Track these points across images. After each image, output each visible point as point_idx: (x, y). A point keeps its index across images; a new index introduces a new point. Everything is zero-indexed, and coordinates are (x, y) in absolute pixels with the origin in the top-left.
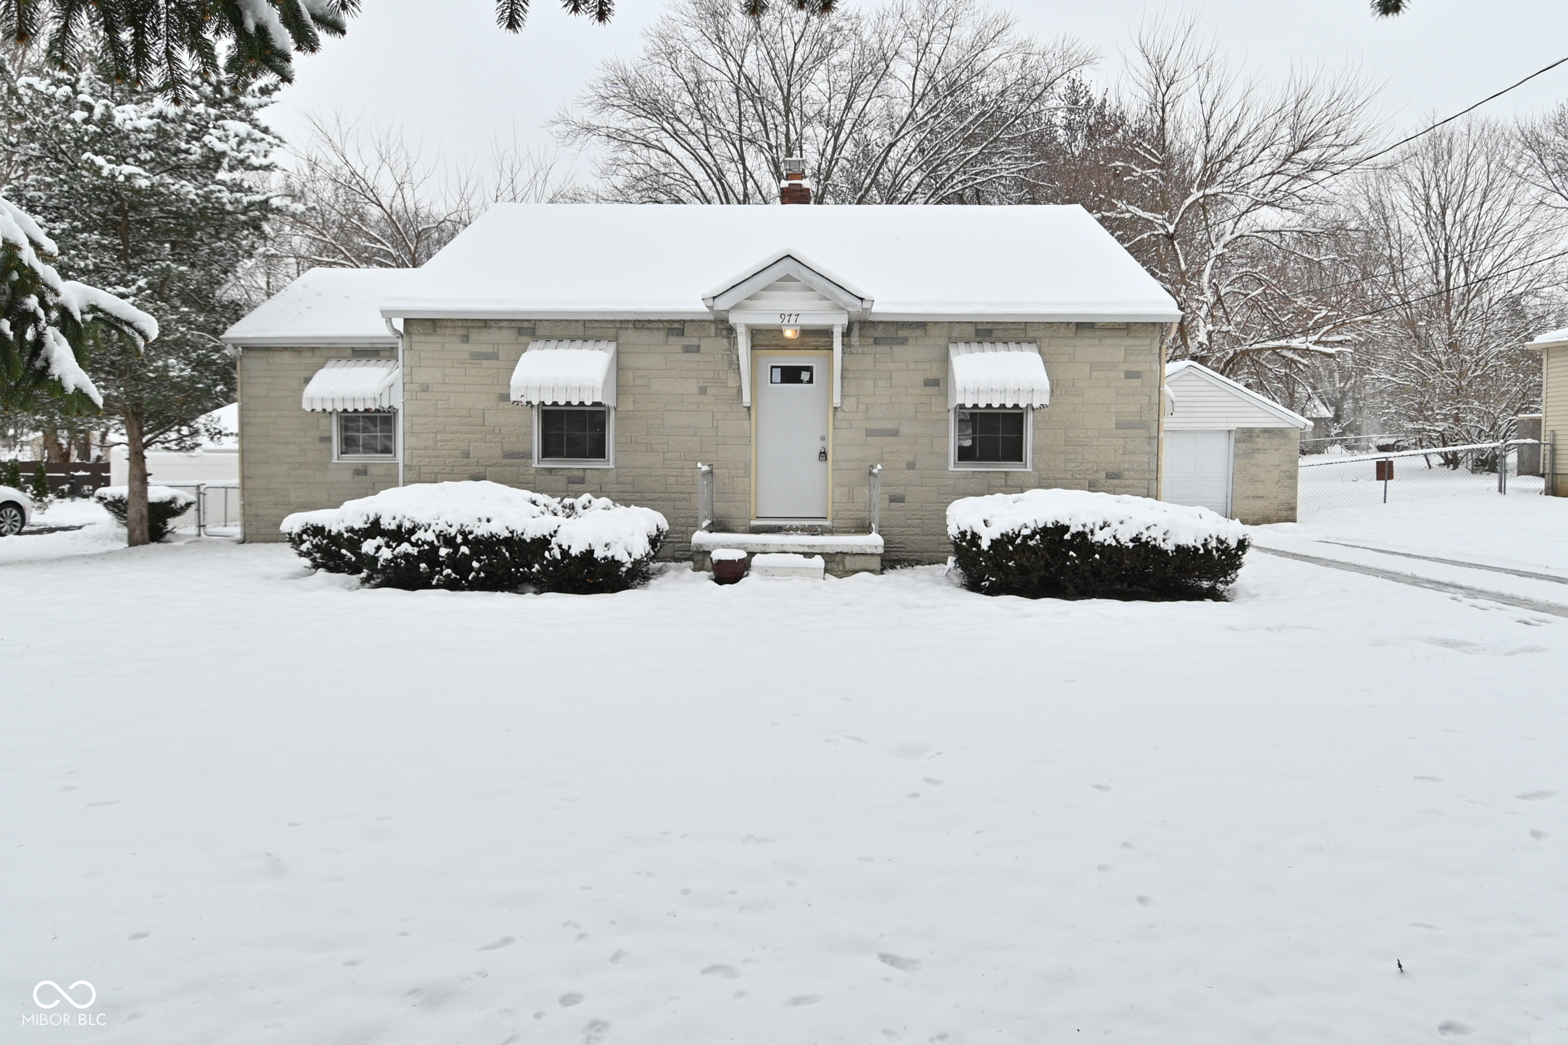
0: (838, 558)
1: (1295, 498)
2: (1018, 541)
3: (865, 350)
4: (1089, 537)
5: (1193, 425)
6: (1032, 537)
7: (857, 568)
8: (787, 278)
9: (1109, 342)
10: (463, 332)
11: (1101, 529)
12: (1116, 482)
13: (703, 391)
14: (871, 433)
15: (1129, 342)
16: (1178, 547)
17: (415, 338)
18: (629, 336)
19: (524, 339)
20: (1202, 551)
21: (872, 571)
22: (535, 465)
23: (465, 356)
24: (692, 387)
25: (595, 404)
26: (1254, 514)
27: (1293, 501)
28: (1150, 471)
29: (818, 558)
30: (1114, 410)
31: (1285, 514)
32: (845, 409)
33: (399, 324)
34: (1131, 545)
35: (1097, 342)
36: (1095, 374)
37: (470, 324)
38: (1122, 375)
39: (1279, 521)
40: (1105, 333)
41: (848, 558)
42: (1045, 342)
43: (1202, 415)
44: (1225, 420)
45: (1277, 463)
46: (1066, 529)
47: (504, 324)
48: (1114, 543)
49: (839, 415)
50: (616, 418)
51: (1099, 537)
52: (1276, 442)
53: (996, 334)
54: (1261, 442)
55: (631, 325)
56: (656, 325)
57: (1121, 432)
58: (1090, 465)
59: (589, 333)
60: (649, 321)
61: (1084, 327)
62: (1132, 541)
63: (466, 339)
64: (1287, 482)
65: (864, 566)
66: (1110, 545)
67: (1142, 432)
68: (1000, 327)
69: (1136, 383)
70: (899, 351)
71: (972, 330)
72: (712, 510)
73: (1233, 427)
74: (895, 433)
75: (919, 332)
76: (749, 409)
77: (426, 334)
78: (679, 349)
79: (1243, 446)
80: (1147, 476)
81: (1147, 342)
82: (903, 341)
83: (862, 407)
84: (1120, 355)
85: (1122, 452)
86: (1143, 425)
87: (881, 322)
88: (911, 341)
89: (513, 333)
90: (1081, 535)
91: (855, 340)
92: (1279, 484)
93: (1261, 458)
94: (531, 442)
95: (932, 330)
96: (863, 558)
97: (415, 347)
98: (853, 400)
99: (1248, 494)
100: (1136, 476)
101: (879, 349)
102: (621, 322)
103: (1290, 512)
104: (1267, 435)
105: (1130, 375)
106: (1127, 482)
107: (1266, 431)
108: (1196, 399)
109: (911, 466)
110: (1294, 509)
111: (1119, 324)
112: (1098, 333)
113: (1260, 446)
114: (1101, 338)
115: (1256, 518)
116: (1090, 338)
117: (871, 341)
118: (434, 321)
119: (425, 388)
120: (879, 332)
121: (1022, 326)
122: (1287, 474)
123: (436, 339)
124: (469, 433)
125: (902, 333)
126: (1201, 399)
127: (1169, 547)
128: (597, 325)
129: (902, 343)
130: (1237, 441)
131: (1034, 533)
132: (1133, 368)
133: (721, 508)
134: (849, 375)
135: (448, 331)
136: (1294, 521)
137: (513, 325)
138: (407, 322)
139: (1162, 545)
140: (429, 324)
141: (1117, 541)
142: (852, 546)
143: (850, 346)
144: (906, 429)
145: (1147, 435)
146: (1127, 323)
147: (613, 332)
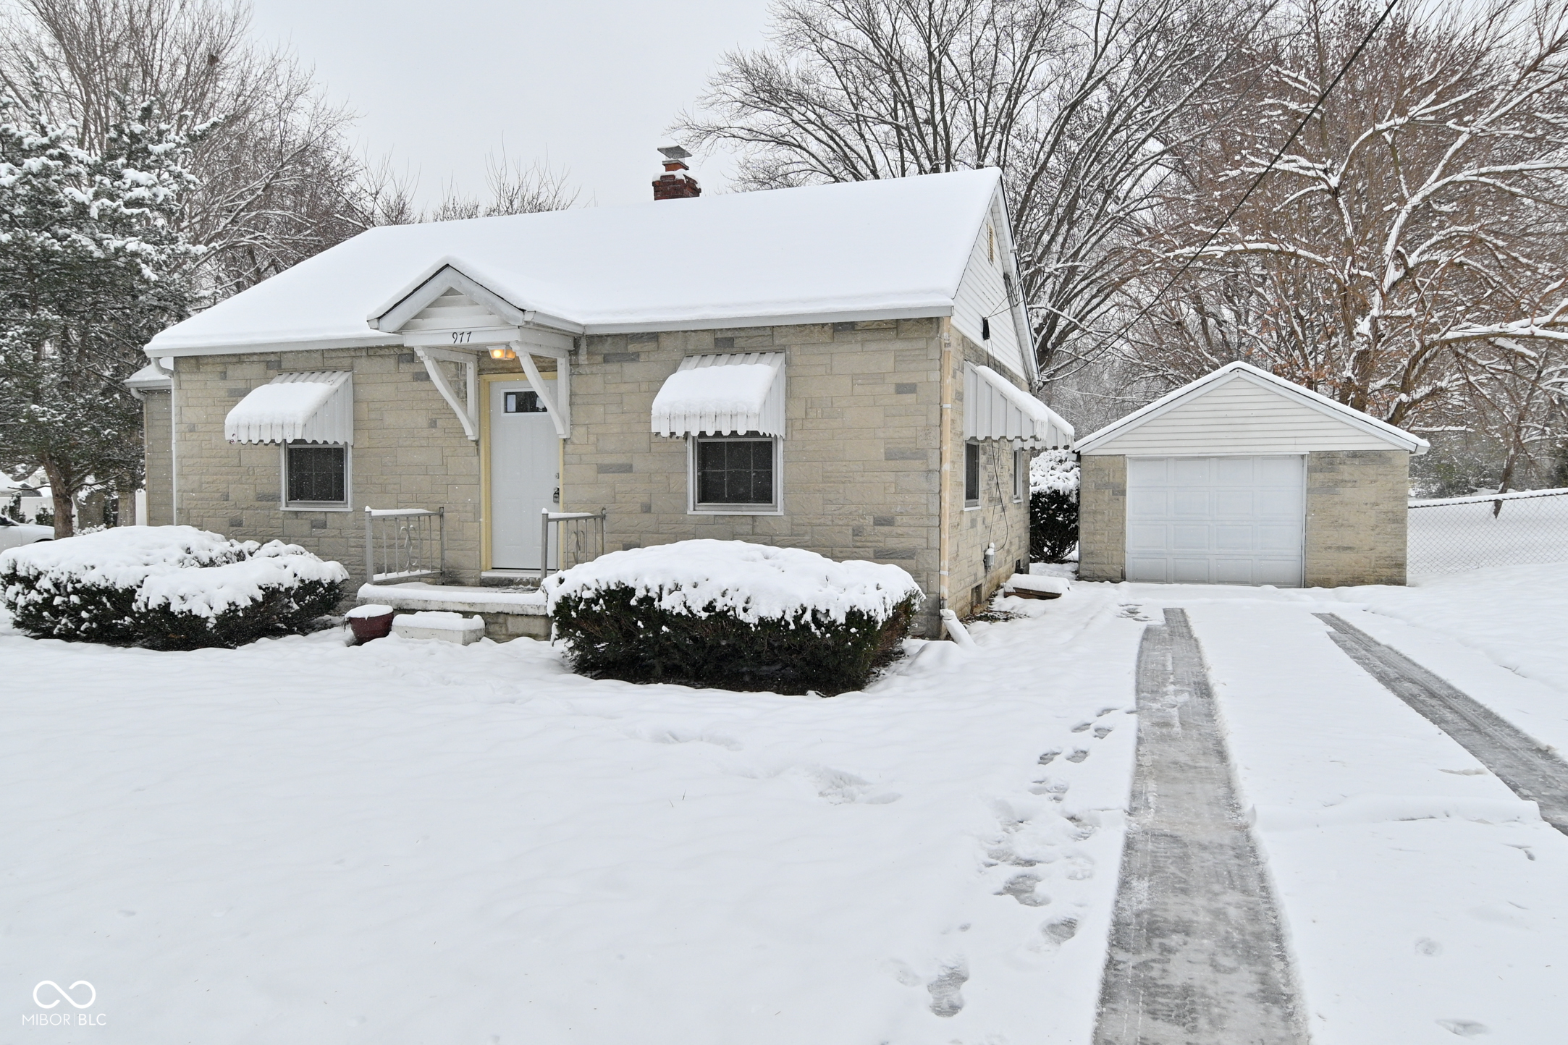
0: (501, 620)
1: (1403, 550)
2: (582, 606)
3: (594, 369)
4: (656, 603)
5: (1245, 449)
6: (596, 602)
7: (519, 631)
8: (451, 291)
9: (874, 346)
10: (220, 368)
11: (671, 592)
12: (886, 529)
13: (433, 424)
14: (603, 469)
15: (899, 345)
16: (761, 619)
17: (184, 377)
18: (363, 364)
19: (271, 372)
20: (792, 627)
21: (534, 637)
22: (283, 508)
23: (223, 393)
24: (422, 420)
25: (295, 442)
26: (1338, 572)
27: (1399, 554)
28: (929, 516)
29: (477, 618)
30: (882, 435)
31: (1387, 572)
32: (576, 441)
33: (168, 364)
34: (704, 615)
35: (858, 347)
36: (858, 389)
37: (227, 360)
38: (892, 389)
39: (1378, 581)
40: (867, 336)
41: (510, 620)
42: (795, 349)
43: (1258, 435)
44: (1292, 441)
45: (1373, 500)
46: (630, 592)
47: (255, 358)
48: (684, 612)
49: (569, 448)
50: (353, 457)
51: (668, 603)
52: (1371, 470)
53: (739, 343)
54: (1346, 472)
55: (364, 353)
56: (386, 352)
57: (892, 463)
58: (853, 508)
59: (328, 363)
60: (380, 348)
61: (843, 329)
62: (705, 609)
63: (224, 376)
64: (1390, 527)
65: (526, 630)
66: (679, 614)
67: (917, 464)
68: (743, 334)
69: (909, 398)
70: (630, 369)
71: (708, 339)
72: (443, 559)
73: (1305, 450)
74: (628, 469)
75: (651, 346)
76: (477, 442)
77: (191, 372)
78: (409, 377)
79: (1319, 476)
80: (926, 521)
81: (922, 344)
82: (635, 357)
83: (593, 438)
84: (887, 363)
85: (893, 490)
86: (920, 455)
87: (608, 336)
88: (643, 357)
89: (263, 366)
90: (647, 600)
91: (583, 358)
92: (1378, 530)
93: (1347, 493)
94: (279, 482)
95: (665, 341)
96: (526, 620)
97: (184, 386)
98: (582, 430)
99: (1329, 543)
100: (912, 522)
101: (609, 367)
102: (356, 349)
103: (1395, 570)
104: (1356, 461)
105: (902, 389)
106: (900, 530)
107: (1354, 455)
108: (1249, 413)
109: (647, 509)
110: (1401, 565)
111: (886, 322)
112: (859, 337)
113: (1346, 477)
114: (863, 342)
115: (1342, 577)
116: (850, 342)
117: (600, 358)
118: (197, 358)
119: (192, 429)
120: (607, 348)
121: (768, 332)
122: (1390, 515)
123: (200, 377)
124: (227, 474)
125: (632, 348)
126: (1255, 413)
127: (751, 619)
128: (334, 354)
129: (633, 360)
130: (1311, 470)
131: (599, 596)
132: (906, 379)
133: (452, 557)
134: (577, 400)
135: (209, 368)
136: (1401, 582)
137: (262, 358)
138: (177, 360)
139: (742, 616)
140: (193, 361)
141: (688, 608)
142: (513, 605)
143: (578, 365)
144: (638, 464)
145: (924, 468)
146: (897, 320)
147: (347, 362)
